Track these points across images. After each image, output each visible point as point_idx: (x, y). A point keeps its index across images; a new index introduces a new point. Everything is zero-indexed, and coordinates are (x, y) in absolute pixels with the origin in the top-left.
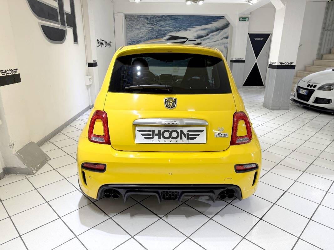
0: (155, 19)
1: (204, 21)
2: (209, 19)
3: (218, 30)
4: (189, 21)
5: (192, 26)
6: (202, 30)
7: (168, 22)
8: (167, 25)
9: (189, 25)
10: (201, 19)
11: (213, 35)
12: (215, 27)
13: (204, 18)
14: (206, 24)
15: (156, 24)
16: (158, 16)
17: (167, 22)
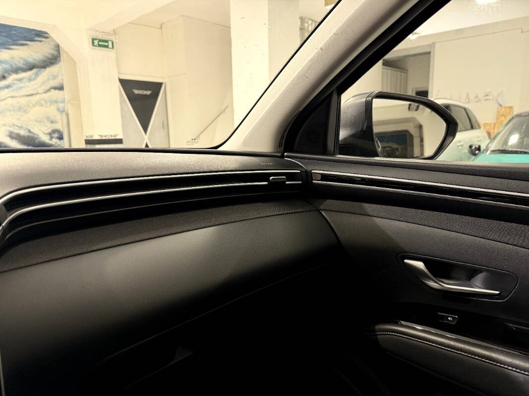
11: (20, 80)
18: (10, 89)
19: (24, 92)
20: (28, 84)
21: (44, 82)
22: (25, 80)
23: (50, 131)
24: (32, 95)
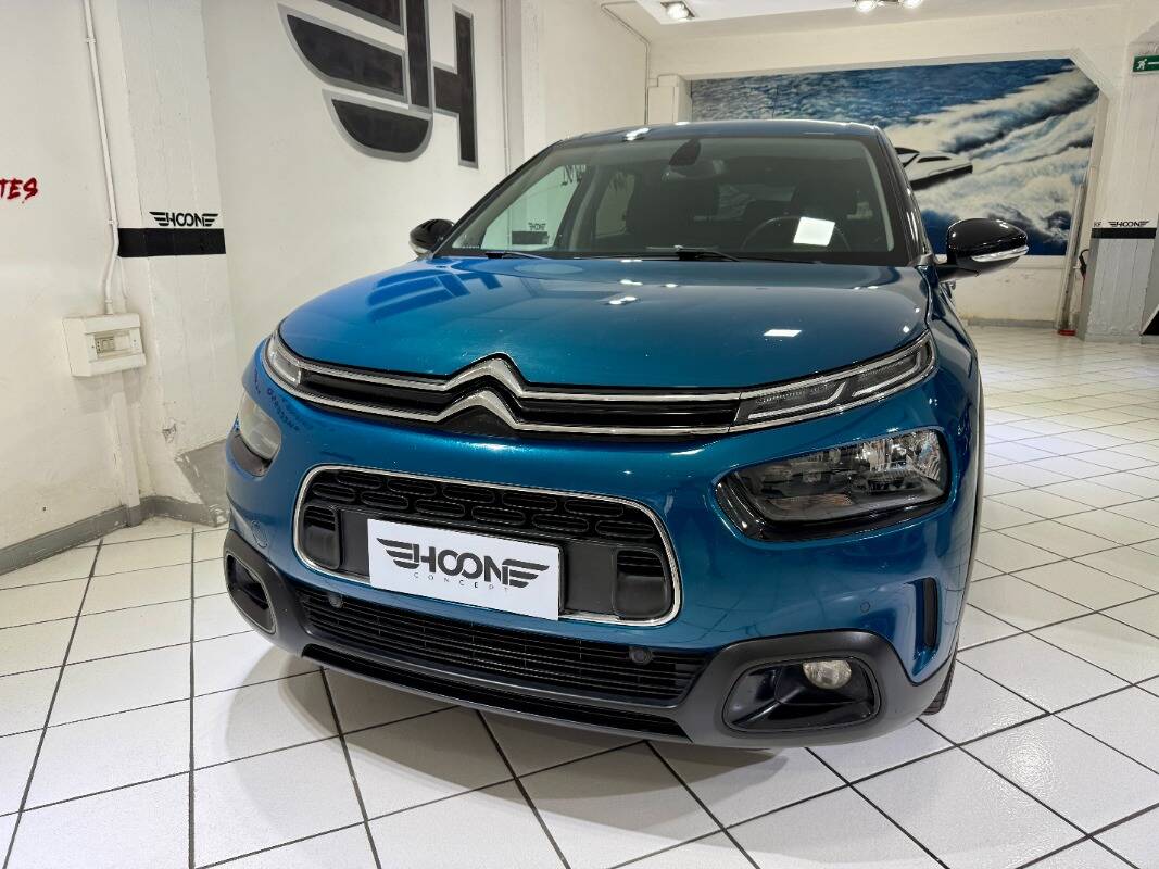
0: (794, 90)
1: (986, 86)
2: (1008, 74)
3: (1046, 113)
4: (927, 88)
5: (935, 108)
7: (843, 99)
8: (838, 109)
9: (923, 104)
10: (975, 76)
11: (1022, 137)
12: (1033, 103)
13: (988, 72)
14: (997, 94)
15: (797, 108)
16: (807, 79)
17: (841, 98)
18: (1006, 152)
20: (1034, 142)
21: (1060, 136)
22: (1032, 136)
23: (1051, 214)
24: (1037, 158)
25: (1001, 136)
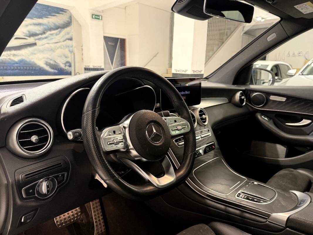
6: (35, 24)
11: (52, 34)
19: (54, 41)
20: (56, 37)
22: (54, 35)
24: (57, 43)
25: (44, 33)
